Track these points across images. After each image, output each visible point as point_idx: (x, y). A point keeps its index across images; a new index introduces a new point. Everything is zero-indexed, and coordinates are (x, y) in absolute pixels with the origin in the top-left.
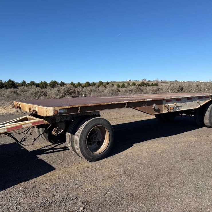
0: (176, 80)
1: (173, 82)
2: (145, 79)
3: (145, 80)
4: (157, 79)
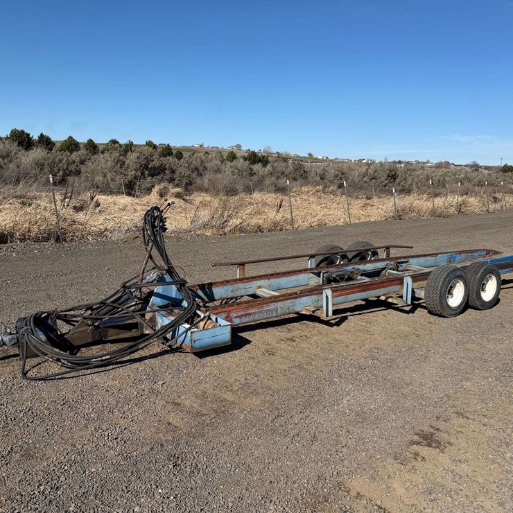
0: (310, 155)
1: (304, 157)
2: (238, 145)
3: (239, 147)
4: (269, 148)
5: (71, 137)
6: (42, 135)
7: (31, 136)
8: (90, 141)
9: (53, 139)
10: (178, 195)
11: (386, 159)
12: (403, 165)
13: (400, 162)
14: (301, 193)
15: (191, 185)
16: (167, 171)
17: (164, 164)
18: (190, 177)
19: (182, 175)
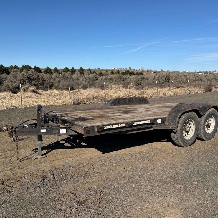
0: (162, 70)
1: (159, 71)
3: (130, 68)
4: (143, 68)
5: (48, 67)
6: (35, 66)
8: (56, 68)
10: (33, 91)
11: (196, 71)
12: (203, 73)
14: (111, 88)
15: (53, 86)
16: (40, 80)
17: (38, 76)
18: (53, 83)
19: (48, 81)
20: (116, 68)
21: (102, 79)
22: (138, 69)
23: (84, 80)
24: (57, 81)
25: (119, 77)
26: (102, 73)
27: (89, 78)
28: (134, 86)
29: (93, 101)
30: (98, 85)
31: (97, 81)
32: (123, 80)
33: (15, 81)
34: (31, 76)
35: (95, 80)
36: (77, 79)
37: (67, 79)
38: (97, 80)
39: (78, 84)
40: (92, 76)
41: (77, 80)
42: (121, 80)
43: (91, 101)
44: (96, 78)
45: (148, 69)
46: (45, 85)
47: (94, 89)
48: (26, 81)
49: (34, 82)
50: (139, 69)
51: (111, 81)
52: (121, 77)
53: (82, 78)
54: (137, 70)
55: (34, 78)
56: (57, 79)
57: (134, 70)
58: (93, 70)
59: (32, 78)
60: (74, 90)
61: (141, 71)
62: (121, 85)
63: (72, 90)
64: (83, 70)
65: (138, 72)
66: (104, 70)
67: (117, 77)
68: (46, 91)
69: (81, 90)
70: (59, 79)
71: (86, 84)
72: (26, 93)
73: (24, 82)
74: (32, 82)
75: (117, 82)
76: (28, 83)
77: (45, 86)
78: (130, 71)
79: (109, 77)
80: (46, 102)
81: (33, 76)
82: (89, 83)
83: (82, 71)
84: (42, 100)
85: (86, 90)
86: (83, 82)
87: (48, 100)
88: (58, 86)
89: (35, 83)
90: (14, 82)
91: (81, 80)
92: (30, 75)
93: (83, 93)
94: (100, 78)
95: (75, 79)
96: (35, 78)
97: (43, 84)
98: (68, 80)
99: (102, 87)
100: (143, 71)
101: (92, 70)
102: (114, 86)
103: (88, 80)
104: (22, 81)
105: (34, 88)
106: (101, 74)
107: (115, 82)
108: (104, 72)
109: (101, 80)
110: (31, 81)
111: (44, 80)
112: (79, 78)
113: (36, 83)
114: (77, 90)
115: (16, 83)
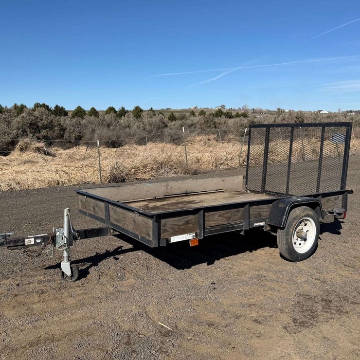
0: (279, 109)
1: (274, 111)
3: (223, 106)
4: (246, 106)
5: (79, 107)
7: (50, 107)
8: (93, 109)
9: (66, 109)
10: (38, 150)
11: (340, 110)
12: (353, 114)
13: (351, 112)
15: (80, 140)
16: (56, 128)
17: (52, 121)
18: (80, 133)
19: (72, 131)
20: (199, 108)
21: (174, 125)
22: (237, 108)
23: (140, 128)
24: (91, 130)
25: (206, 122)
26: (174, 116)
27: (151, 124)
28: (238, 138)
29: (156, 172)
30: (168, 137)
31: (165, 130)
32: (215, 127)
33: (8, 130)
34: (39, 120)
35: (163, 128)
36: (129, 126)
37: (109, 126)
38: (167, 126)
39: (129, 135)
40: (156, 119)
41: (128, 129)
42: (210, 126)
43: (153, 173)
44: (164, 123)
45: (255, 108)
46: (64, 138)
47: (161, 145)
48: (29, 131)
49: (44, 132)
50: (240, 108)
51: (193, 129)
52: (212, 121)
53: (136, 124)
54: (235, 110)
55: (43, 124)
56: (90, 125)
57: (229, 110)
58: (158, 111)
59: (40, 125)
60: (122, 146)
61: (243, 111)
62: (212, 136)
63: (118, 147)
64: (141, 111)
65: (238, 113)
66: (178, 112)
67: (203, 121)
68: (66, 149)
69: (136, 146)
70: (93, 126)
71: (144, 134)
72: (24, 154)
73: (24, 132)
74: (40, 133)
75: (203, 131)
76: (31, 135)
77: (66, 139)
78: (224, 111)
79: (189, 122)
80: (62, 173)
81: (42, 120)
82: (150, 132)
83: (138, 112)
84: (53, 168)
85: (144, 146)
86: (139, 130)
87: (65, 169)
88: (90, 139)
89: (45, 134)
90: (5, 132)
91: (135, 127)
92: (37, 118)
93: (137, 152)
94: (171, 124)
95: (124, 125)
96: (47, 125)
97: (62, 136)
98: (111, 127)
99: (176, 140)
100: (246, 111)
101: (156, 111)
102: (198, 138)
103: (148, 127)
104: (21, 130)
105: (42, 144)
106: (172, 118)
107: (200, 130)
108: (177, 115)
109: (172, 127)
110: (39, 131)
111: (63, 129)
112: (132, 124)
113: (48, 134)
114: (126, 147)
115: (8, 134)
